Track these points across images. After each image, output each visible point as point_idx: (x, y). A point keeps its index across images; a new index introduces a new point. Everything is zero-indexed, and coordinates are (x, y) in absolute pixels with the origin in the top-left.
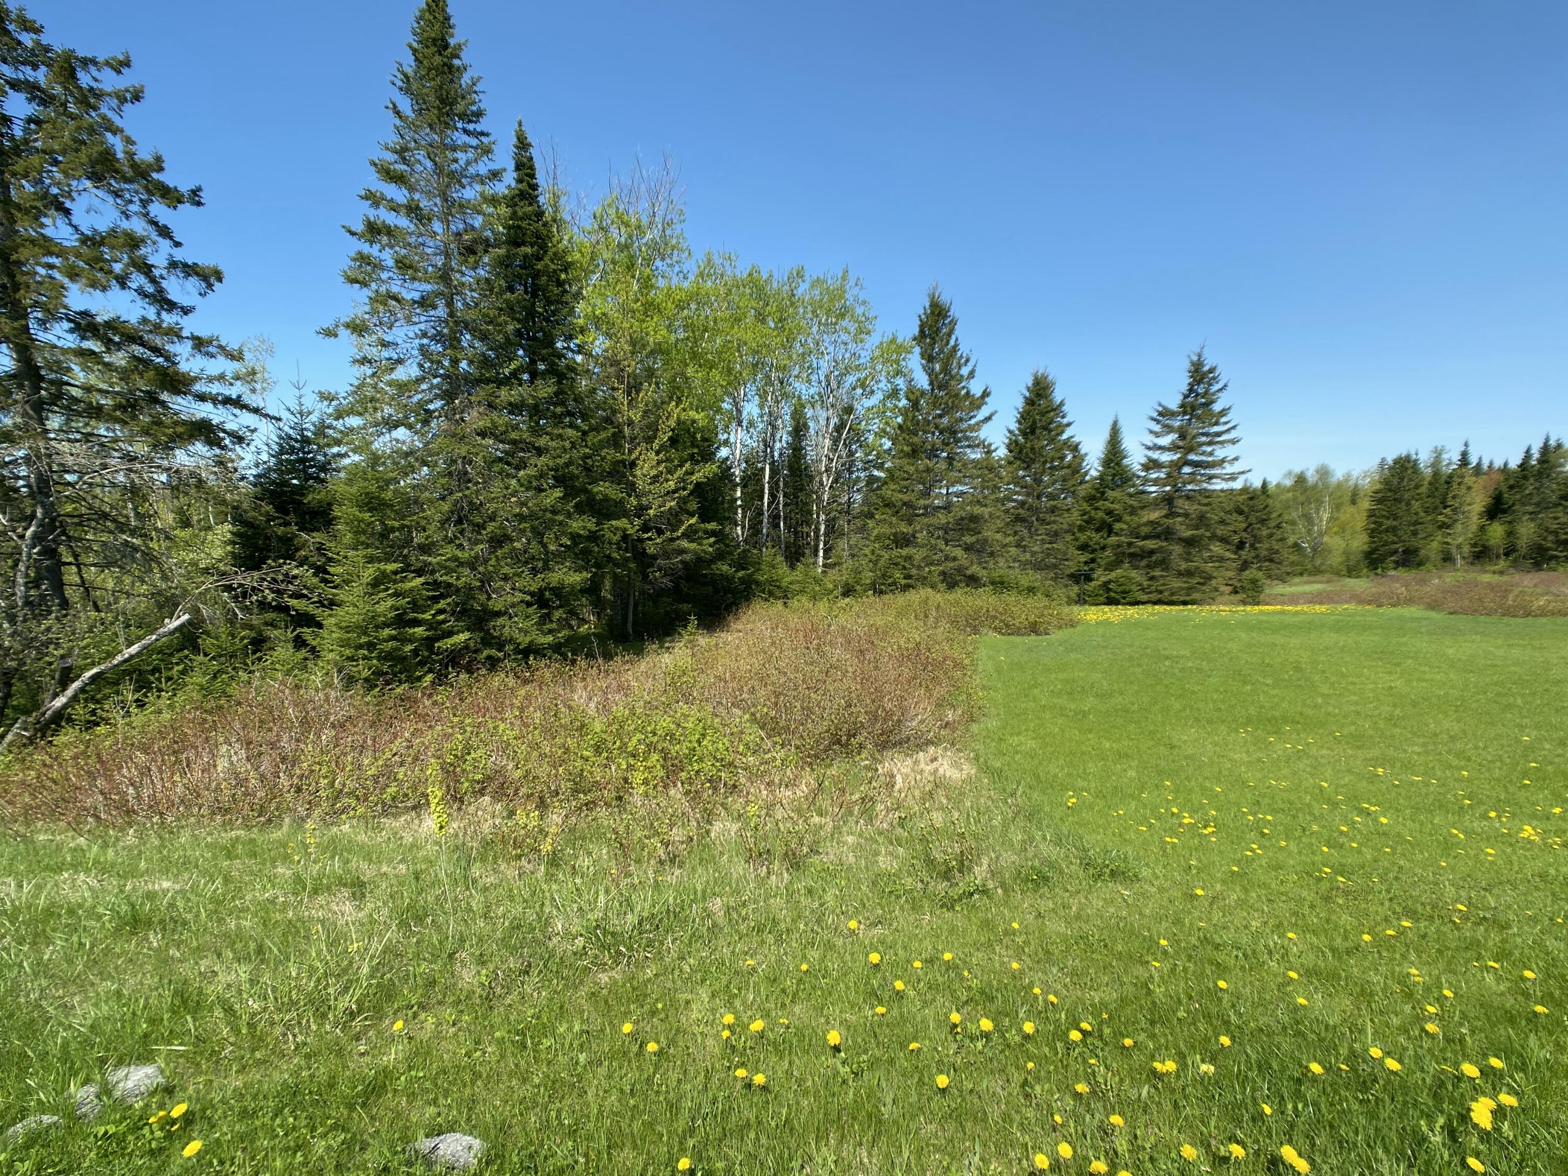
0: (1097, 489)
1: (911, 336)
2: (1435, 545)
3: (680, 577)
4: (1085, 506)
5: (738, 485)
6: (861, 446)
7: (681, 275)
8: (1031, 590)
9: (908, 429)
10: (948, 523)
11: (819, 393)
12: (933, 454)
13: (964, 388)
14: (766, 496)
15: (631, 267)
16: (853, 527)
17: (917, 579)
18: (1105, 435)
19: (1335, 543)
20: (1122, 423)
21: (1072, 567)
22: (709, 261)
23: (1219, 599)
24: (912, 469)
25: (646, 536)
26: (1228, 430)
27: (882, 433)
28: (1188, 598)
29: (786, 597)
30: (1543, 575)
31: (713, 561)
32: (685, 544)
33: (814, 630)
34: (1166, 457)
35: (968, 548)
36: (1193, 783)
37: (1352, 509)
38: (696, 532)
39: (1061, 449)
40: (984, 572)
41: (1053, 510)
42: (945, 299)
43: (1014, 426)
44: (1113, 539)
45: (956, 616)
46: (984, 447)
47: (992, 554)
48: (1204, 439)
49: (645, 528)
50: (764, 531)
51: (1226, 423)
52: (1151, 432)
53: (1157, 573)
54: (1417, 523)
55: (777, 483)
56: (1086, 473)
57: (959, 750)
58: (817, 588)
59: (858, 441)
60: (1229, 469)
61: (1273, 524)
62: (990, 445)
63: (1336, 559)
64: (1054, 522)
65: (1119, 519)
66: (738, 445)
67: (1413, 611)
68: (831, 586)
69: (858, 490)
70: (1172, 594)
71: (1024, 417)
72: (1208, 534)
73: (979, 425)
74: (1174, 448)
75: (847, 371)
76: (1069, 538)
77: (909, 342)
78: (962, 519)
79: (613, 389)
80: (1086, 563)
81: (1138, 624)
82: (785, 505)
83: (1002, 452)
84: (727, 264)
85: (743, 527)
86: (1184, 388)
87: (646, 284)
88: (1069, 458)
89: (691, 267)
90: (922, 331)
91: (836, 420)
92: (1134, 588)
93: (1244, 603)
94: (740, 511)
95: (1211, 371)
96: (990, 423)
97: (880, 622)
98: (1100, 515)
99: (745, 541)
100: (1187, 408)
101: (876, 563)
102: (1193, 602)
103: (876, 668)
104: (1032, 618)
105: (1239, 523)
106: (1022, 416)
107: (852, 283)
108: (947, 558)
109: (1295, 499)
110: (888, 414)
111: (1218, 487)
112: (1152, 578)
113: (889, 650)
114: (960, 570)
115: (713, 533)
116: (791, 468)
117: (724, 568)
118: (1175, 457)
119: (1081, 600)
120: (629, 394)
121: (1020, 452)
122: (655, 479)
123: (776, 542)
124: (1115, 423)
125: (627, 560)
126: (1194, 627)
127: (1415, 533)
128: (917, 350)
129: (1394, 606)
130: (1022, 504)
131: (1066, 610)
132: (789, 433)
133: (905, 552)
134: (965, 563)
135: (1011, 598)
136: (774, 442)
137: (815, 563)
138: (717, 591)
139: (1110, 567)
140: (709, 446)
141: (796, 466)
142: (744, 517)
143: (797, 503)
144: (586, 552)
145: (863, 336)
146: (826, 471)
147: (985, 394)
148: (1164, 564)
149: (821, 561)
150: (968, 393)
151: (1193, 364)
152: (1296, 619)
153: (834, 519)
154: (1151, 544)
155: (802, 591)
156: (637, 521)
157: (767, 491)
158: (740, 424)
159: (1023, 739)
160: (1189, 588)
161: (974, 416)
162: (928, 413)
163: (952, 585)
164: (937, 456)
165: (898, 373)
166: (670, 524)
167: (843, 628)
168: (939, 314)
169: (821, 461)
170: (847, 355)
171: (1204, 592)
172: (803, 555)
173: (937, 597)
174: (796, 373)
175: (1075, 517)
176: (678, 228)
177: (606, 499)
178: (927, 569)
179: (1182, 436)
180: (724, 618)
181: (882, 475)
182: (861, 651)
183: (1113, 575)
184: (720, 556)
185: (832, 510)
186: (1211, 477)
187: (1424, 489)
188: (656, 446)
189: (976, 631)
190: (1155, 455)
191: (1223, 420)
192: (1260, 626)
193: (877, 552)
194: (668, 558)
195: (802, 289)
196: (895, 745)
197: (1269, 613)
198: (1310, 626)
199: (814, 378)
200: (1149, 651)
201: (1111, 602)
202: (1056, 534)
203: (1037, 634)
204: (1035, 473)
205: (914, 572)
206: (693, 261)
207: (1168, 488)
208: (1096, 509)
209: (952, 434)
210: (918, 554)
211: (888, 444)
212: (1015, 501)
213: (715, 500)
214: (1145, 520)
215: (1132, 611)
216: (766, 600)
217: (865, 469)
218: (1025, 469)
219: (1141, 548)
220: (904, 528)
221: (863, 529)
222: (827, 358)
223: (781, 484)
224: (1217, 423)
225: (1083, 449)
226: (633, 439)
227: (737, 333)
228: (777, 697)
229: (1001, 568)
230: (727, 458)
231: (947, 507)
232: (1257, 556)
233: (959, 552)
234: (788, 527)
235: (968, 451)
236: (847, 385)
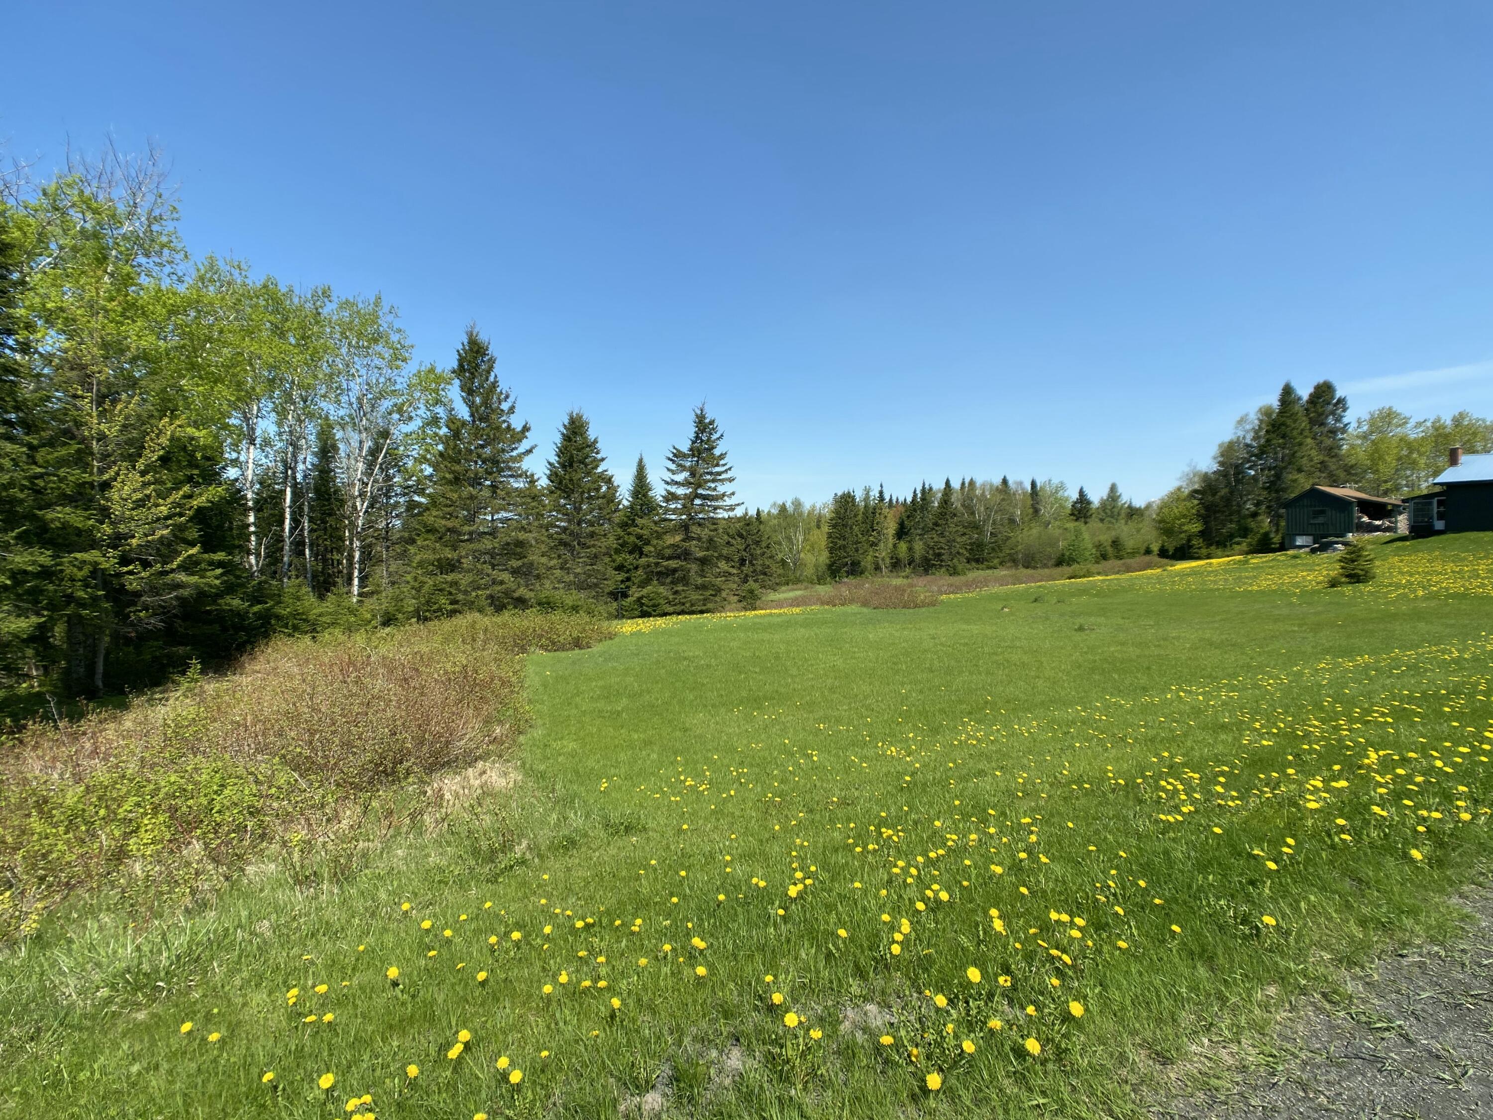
0: (628, 517)
1: (450, 368)
2: (869, 558)
3: (176, 616)
4: (619, 531)
5: (251, 509)
6: (399, 471)
7: (175, 277)
8: (575, 609)
9: (450, 457)
10: (494, 548)
11: (350, 416)
12: (476, 482)
13: (504, 421)
14: (287, 522)
15: (102, 259)
16: (392, 553)
17: (464, 604)
18: (633, 471)
19: (808, 558)
20: (645, 461)
21: (610, 586)
22: (212, 267)
23: (728, 607)
24: (455, 496)
25: (125, 569)
26: (726, 471)
27: (422, 460)
28: (704, 608)
29: (314, 630)
30: (929, 578)
31: (219, 595)
32: (182, 577)
33: (351, 663)
34: (681, 491)
35: (515, 572)
36: (699, 756)
37: (816, 532)
38: (197, 563)
39: (597, 481)
40: (532, 594)
41: (592, 535)
42: (483, 338)
43: (554, 459)
44: (643, 560)
45: (504, 638)
46: (527, 477)
47: (538, 577)
48: (708, 477)
49: (125, 560)
50: (286, 559)
51: (724, 465)
52: (668, 470)
53: (680, 588)
54: (857, 542)
55: (300, 508)
56: (619, 503)
57: (508, 761)
58: (353, 619)
59: (396, 465)
60: (728, 502)
61: (764, 544)
62: (532, 475)
63: (809, 571)
64: (594, 546)
65: (648, 543)
66: (251, 465)
67: (854, 608)
68: (369, 616)
69: (397, 515)
70: (692, 605)
71: (562, 452)
72: (716, 554)
73: (520, 457)
74: (686, 483)
75: (381, 395)
76: (607, 559)
77: (447, 374)
78: (508, 544)
79: (75, 396)
80: (622, 581)
81: (664, 632)
82: (311, 531)
83: (543, 482)
84: (236, 272)
85: (258, 555)
86: (692, 435)
87: (124, 281)
88: (604, 489)
89: (189, 270)
90: (461, 365)
91: (370, 443)
92: (662, 601)
93: (745, 609)
94: (253, 538)
95: (712, 422)
96: (531, 456)
97: (425, 649)
98: (632, 539)
99: (262, 571)
100: (695, 452)
101: (418, 590)
102: (707, 611)
103: (422, 694)
104: (575, 635)
105: (738, 543)
106: (561, 451)
107: (386, 309)
108: (494, 582)
109: (779, 525)
110: (428, 441)
111: (720, 516)
112: (676, 593)
113: (436, 676)
114: (507, 593)
115: (220, 564)
116: (317, 490)
117: (235, 602)
118: (688, 492)
119: (620, 615)
120: (99, 404)
121: (560, 483)
122: (140, 504)
123: (301, 571)
124: (641, 461)
125: (95, 599)
126: (707, 631)
127: (857, 550)
128: (457, 382)
129: (843, 605)
130: (565, 529)
131: (606, 624)
132: (315, 454)
133: (450, 578)
134: (513, 586)
135: (556, 617)
136: (296, 462)
137: (349, 592)
138: (224, 629)
139: (643, 584)
140: (211, 466)
141: (323, 489)
142: (259, 544)
143: (325, 529)
144: (35, 593)
145: (399, 363)
146: (360, 495)
147: (526, 429)
148: (684, 580)
149: (355, 590)
150: (509, 427)
151: (697, 415)
152: (779, 619)
153: (370, 545)
154: (673, 564)
155: (333, 624)
156: (111, 552)
157: (288, 516)
158: (252, 442)
159: (565, 743)
160: (705, 600)
161: (516, 448)
162: (470, 443)
163: (499, 608)
164: (480, 484)
165: (437, 402)
166: (160, 556)
167: (384, 658)
168: (477, 352)
169: (354, 485)
170: (382, 380)
171: (716, 602)
172: (335, 584)
173: (485, 621)
174: (323, 392)
175: (611, 541)
176: (170, 226)
177: (65, 526)
178: (474, 594)
179: (693, 474)
180: (236, 659)
181: (423, 500)
182: (406, 680)
183: (645, 591)
184: (230, 589)
185: (367, 536)
186: (716, 508)
187: (860, 517)
188: (140, 464)
189: (523, 650)
190: (673, 489)
191: (722, 462)
192: (755, 627)
193: (421, 578)
194: (157, 594)
195: (329, 309)
196: (443, 766)
197: (761, 616)
198: (788, 624)
199: (344, 399)
200: (672, 654)
201: (644, 615)
202: (596, 556)
203: (581, 648)
204: (575, 502)
205: (460, 597)
206: (191, 263)
207: (684, 517)
208: (629, 534)
209: (495, 464)
210: (464, 580)
211: (428, 470)
212: (558, 527)
213: (220, 527)
214: (668, 543)
215: (660, 622)
216: (289, 635)
217: (404, 495)
218: (565, 498)
219: (666, 568)
220: (449, 554)
221: (404, 555)
222: (358, 380)
223: (306, 509)
224: (717, 465)
225: (616, 481)
226: (105, 456)
227: (249, 346)
228: (312, 734)
229: (546, 589)
230: (236, 480)
231: (493, 533)
232: (754, 571)
233: (506, 576)
234: (315, 554)
235: (512, 480)
236: (382, 409)
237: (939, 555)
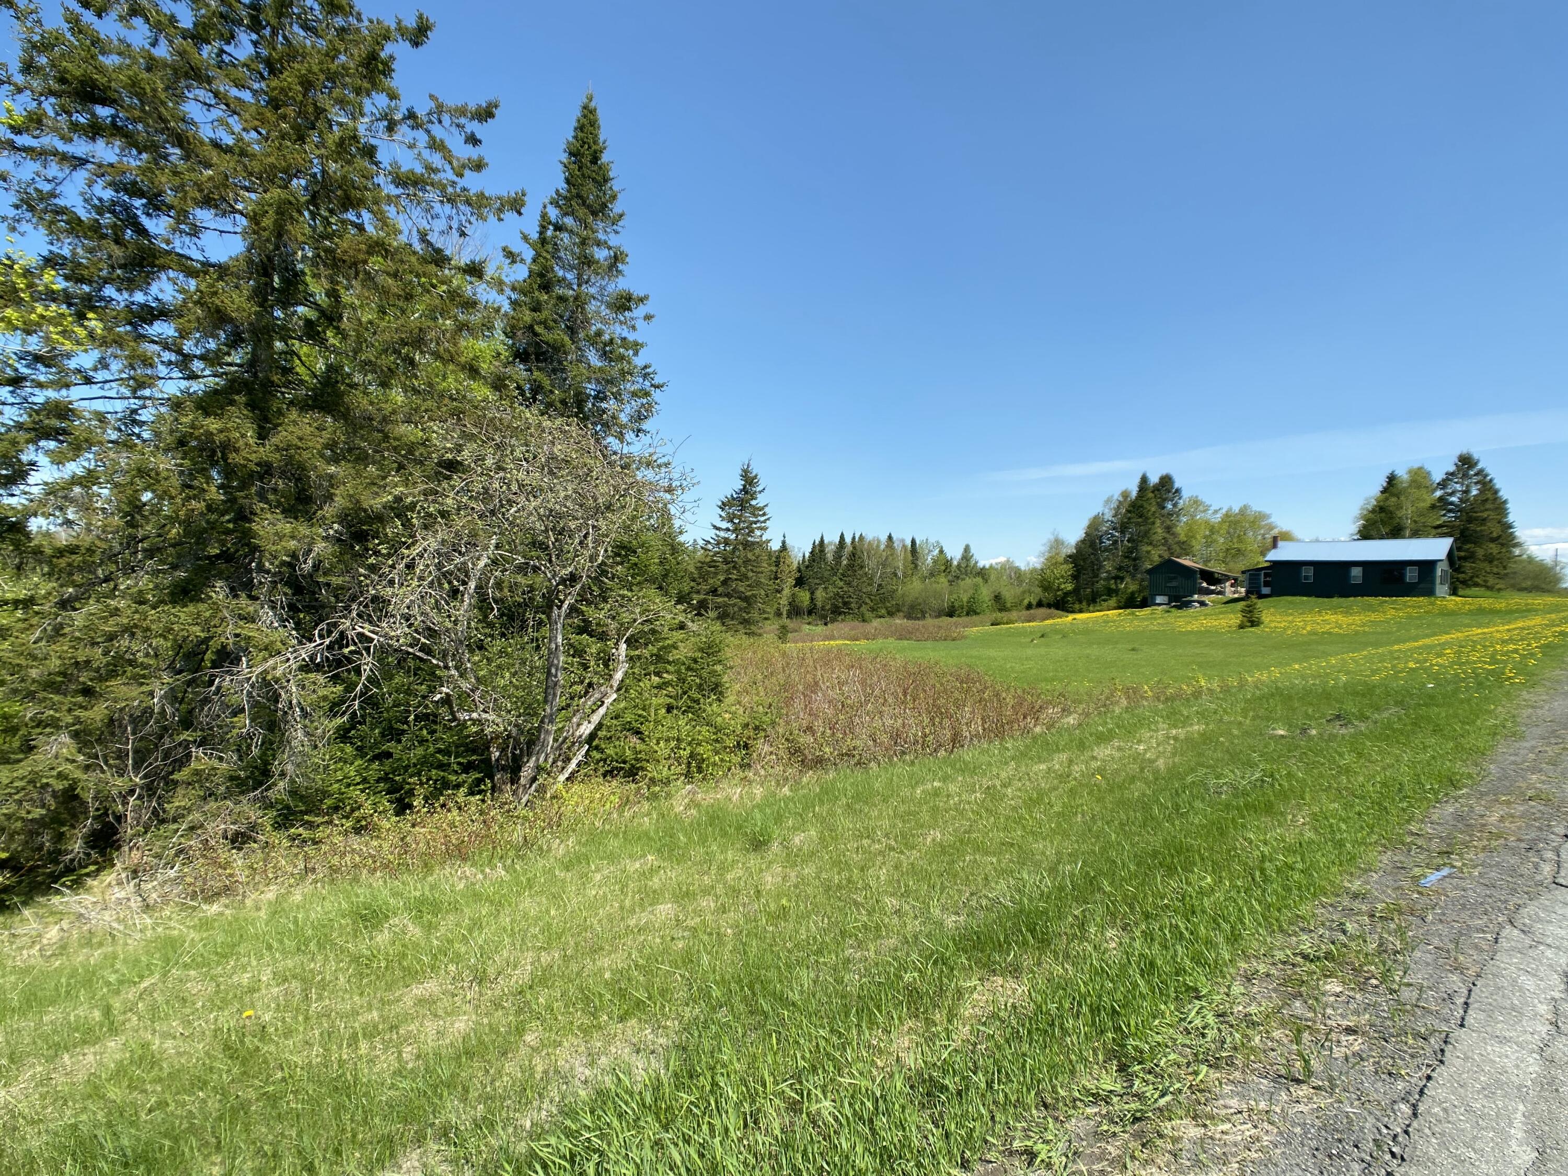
237: (849, 603)
